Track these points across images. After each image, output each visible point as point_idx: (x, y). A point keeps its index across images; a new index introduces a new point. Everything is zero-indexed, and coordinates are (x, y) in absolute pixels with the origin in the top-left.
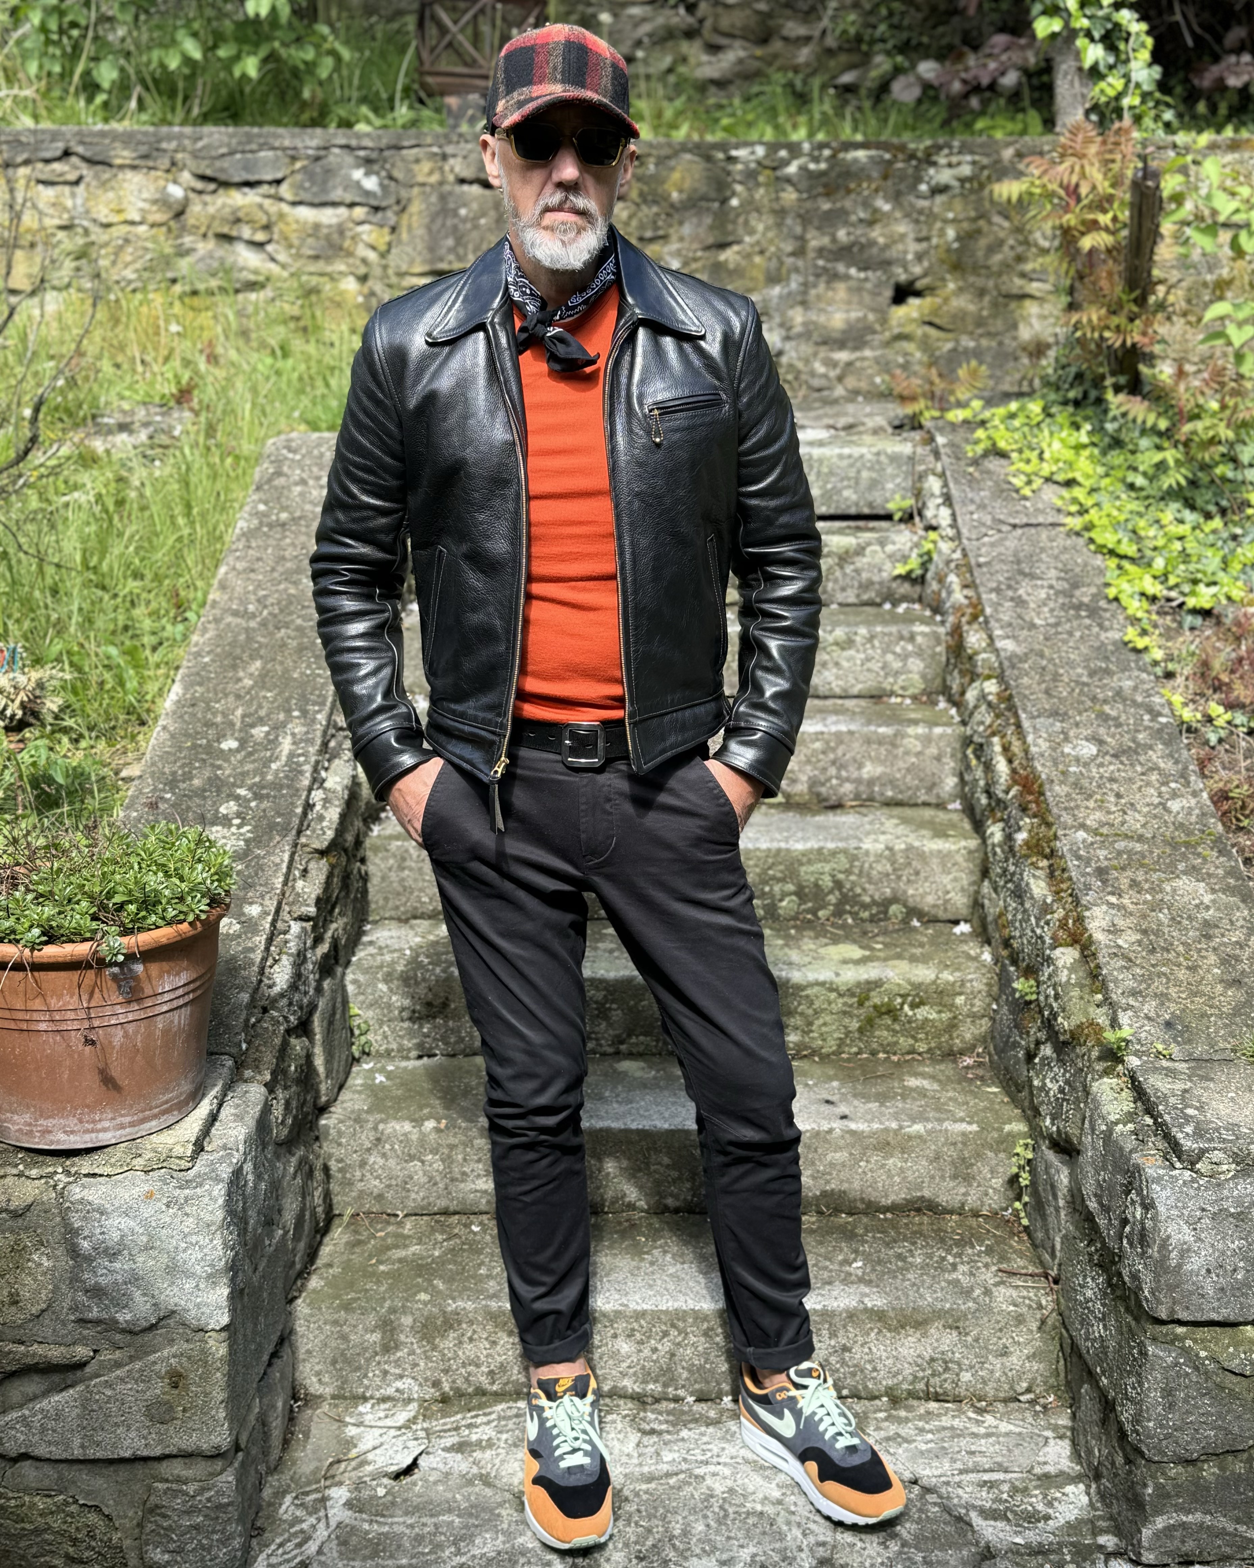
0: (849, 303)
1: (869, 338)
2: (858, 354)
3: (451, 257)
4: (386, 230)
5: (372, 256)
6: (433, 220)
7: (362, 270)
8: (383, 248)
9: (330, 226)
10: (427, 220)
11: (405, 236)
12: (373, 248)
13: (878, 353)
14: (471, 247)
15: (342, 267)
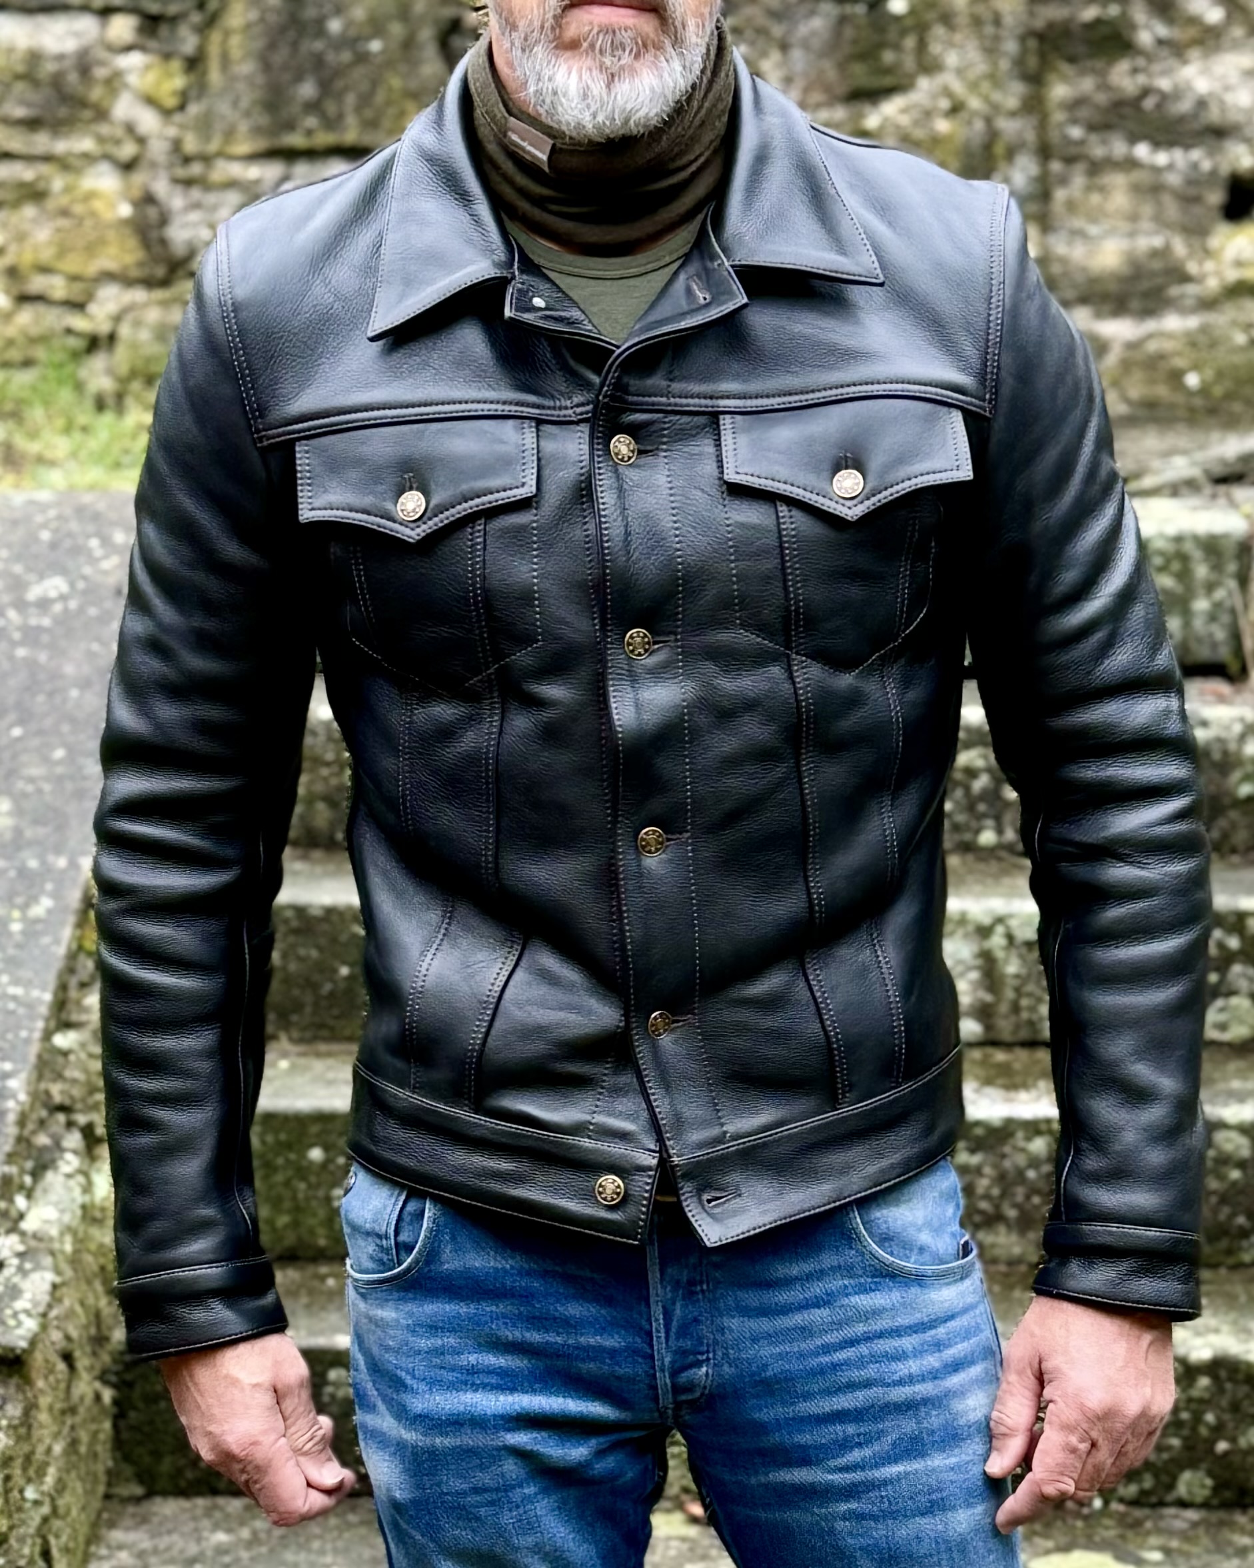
0: (1134, 218)
1: (1174, 291)
2: (1150, 325)
3: (311, 121)
4: (176, 65)
5: (148, 121)
6: (272, 46)
7: (128, 150)
8: (171, 102)
9: (60, 57)
10: (259, 44)
11: (215, 76)
12: (150, 101)
13: (1192, 322)
14: (350, 99)
15: (86, 144)
